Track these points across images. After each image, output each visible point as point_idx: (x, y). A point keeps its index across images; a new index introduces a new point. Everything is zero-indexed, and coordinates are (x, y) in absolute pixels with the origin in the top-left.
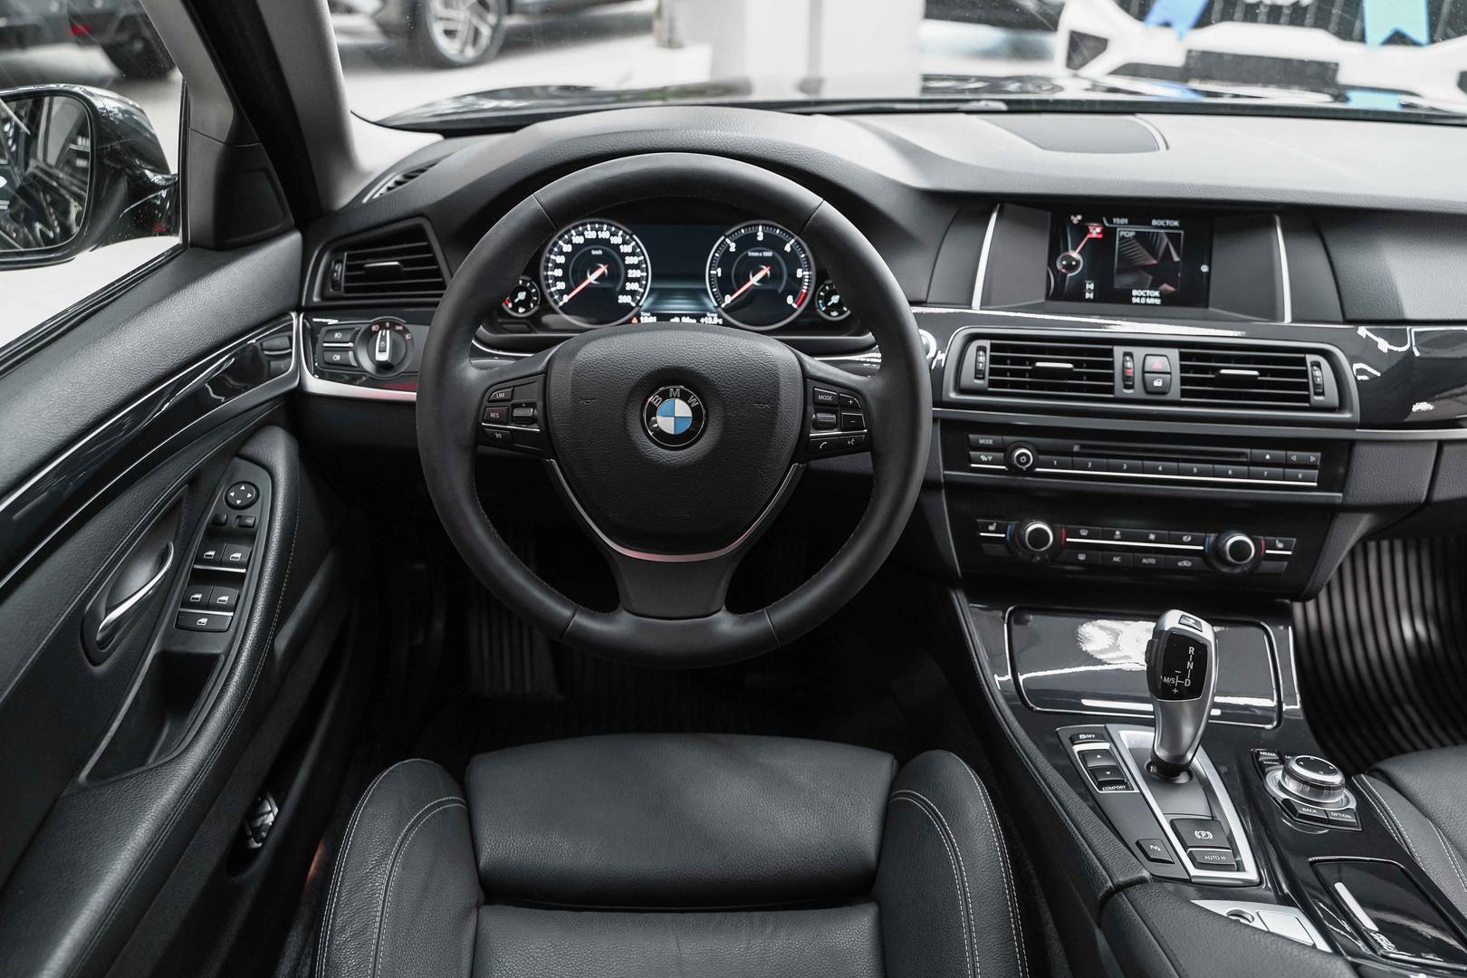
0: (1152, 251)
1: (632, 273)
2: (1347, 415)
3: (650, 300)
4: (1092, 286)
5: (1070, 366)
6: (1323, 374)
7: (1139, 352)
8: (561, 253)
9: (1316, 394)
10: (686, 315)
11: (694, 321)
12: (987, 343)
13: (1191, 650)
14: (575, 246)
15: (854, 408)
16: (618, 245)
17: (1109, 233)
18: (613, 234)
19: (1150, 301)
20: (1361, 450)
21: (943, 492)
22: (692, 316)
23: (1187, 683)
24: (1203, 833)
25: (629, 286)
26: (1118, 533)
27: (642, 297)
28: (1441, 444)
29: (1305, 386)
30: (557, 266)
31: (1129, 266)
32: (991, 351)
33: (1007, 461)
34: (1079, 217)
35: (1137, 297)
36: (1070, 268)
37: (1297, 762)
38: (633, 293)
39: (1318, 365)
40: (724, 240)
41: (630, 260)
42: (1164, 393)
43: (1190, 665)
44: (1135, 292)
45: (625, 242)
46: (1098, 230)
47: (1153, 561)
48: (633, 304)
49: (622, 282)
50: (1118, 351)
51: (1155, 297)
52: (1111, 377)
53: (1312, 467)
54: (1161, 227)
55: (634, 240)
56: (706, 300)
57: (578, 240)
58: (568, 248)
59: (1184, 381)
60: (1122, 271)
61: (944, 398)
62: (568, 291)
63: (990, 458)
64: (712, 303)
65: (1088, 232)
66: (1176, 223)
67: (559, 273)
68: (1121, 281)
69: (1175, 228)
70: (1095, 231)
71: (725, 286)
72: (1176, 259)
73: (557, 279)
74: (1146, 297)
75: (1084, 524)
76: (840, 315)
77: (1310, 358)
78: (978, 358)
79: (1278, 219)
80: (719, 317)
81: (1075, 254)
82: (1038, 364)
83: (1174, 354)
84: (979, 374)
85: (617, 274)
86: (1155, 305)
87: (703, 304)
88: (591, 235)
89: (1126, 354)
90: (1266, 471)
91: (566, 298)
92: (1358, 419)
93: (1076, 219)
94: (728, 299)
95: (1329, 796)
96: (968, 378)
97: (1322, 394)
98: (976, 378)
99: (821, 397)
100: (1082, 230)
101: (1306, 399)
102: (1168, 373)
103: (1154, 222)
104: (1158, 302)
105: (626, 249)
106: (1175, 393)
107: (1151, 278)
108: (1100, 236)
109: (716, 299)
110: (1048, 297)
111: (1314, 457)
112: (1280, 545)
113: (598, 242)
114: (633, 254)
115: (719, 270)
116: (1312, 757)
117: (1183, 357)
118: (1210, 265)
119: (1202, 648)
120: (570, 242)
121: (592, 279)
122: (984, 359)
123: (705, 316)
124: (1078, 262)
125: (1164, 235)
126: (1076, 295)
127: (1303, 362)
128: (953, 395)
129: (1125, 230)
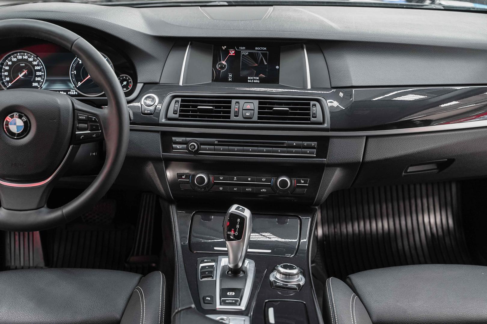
0: (256, 60)
1: (38, 73)
2: (325, 125)
3: (46, 85)
4: (231, 76)
5: (211, 107)
6: (316, 109)
7: (242, 102)
8: (7, 65)
9: (313, 117)
10: (62, 91)
11: (65, 93)
12: (179, 99)
13: (239, 220)
14: (13, 62)
15: (95, 121)
16: (32, 62)
17: (238, 53)
18: (29, 57)
19: (256, 81)
20: (332, 141)
21: (163, 162)
22: (64, 91)
23: (237, 234)
24: (231, 293)
25: (37, 79)
26: (235, 178)
27: (42, 84)
28: (368, 137)
29: (309, 114)
30: (6, 71)
31: (246, 67)
32: (181, 102)
33: (187, 149)
34: (225, 47)
35: (250, 80)
36: (222, 68)
37: (281, 267)
38: (38, 82)
39: (315, 105)
40: (77, 59)
41: (37, 68)
42: (251, 118)
43: (238, 226)
44: (249, 78)
45: (34, 60)
46: (233, 52)
47: (250, 190)
48: (39, 87)
49: (34, 77)
50: (234, 101)
51: (257, 80)
52: (229, 112)
53: (313, 148)
54: (259, 50)
55: (38, 59)
56: (70, 84)
57: (15, 60)
58: (10, 63)
59: (259, 113)
60: (243, 69)
61: (160, 122)
62: (10, 81)
63: (181, 147)
64: (72, 85)
65: (229, 53)
66: (265, 49)
67: (6, 74)
68: (243, 73)
69: (265, 50)
70: (232, 53)
71: (78, 78)
72: (266, 63)
73: (6, 76)
74: (253, 80)
75: (222, 174)
76: (127, 90)
77: (312, 103)
78: (175, 106)
79: (305, 46)
80: (76, 91)
81: (224, 63)
82: (199, 107)
83: (256, 102)
84: (175, 112)
85: (31, 73)
86: (257, 83)
87: (69, 86)
88: (20, 57)
89: (237, 102)
90: (294, 150)
91: (10, 84)
92: (329, 127)
93: (224, 48)
94: (80, 84)
95: (292, 279)
96: (171, 114)
97: (316, 117)
98: (174, 113)
99: (80, 117)
100: (227, 52)
101: (309, 119)
102: (253, 110)
103: (256, 48)
104: (258, 81)
105: (35, 63)
106: (255, 118)
107: (255, 71)
108: (234, 55)
109: (74, 84)
110: (213, 80)
111: (314, 144)
112: (303, 182)
113: (23, 60)
114: (38, 65)
115: (75, 72)
116: (289, 264)
117: (260, 103)
118: (279, 66)
119: (243, 219)
120: (11, 60)
121: (21, 76)
122: (178, 106)
123: (70, 91)
124: (225, 66)
125: (261, 54)
126: (224, 79)
127: (309, 104)
128: (163, 121)
129: (244, 52)
